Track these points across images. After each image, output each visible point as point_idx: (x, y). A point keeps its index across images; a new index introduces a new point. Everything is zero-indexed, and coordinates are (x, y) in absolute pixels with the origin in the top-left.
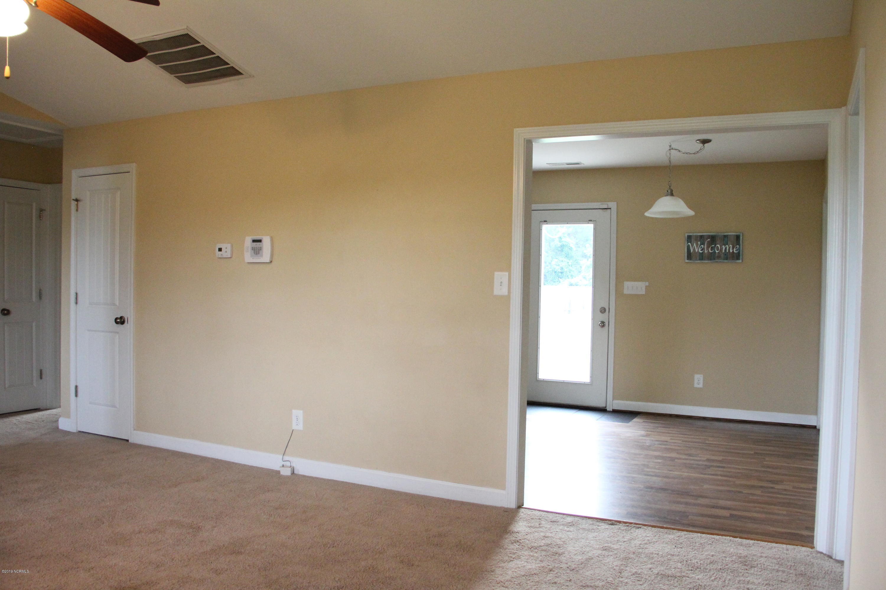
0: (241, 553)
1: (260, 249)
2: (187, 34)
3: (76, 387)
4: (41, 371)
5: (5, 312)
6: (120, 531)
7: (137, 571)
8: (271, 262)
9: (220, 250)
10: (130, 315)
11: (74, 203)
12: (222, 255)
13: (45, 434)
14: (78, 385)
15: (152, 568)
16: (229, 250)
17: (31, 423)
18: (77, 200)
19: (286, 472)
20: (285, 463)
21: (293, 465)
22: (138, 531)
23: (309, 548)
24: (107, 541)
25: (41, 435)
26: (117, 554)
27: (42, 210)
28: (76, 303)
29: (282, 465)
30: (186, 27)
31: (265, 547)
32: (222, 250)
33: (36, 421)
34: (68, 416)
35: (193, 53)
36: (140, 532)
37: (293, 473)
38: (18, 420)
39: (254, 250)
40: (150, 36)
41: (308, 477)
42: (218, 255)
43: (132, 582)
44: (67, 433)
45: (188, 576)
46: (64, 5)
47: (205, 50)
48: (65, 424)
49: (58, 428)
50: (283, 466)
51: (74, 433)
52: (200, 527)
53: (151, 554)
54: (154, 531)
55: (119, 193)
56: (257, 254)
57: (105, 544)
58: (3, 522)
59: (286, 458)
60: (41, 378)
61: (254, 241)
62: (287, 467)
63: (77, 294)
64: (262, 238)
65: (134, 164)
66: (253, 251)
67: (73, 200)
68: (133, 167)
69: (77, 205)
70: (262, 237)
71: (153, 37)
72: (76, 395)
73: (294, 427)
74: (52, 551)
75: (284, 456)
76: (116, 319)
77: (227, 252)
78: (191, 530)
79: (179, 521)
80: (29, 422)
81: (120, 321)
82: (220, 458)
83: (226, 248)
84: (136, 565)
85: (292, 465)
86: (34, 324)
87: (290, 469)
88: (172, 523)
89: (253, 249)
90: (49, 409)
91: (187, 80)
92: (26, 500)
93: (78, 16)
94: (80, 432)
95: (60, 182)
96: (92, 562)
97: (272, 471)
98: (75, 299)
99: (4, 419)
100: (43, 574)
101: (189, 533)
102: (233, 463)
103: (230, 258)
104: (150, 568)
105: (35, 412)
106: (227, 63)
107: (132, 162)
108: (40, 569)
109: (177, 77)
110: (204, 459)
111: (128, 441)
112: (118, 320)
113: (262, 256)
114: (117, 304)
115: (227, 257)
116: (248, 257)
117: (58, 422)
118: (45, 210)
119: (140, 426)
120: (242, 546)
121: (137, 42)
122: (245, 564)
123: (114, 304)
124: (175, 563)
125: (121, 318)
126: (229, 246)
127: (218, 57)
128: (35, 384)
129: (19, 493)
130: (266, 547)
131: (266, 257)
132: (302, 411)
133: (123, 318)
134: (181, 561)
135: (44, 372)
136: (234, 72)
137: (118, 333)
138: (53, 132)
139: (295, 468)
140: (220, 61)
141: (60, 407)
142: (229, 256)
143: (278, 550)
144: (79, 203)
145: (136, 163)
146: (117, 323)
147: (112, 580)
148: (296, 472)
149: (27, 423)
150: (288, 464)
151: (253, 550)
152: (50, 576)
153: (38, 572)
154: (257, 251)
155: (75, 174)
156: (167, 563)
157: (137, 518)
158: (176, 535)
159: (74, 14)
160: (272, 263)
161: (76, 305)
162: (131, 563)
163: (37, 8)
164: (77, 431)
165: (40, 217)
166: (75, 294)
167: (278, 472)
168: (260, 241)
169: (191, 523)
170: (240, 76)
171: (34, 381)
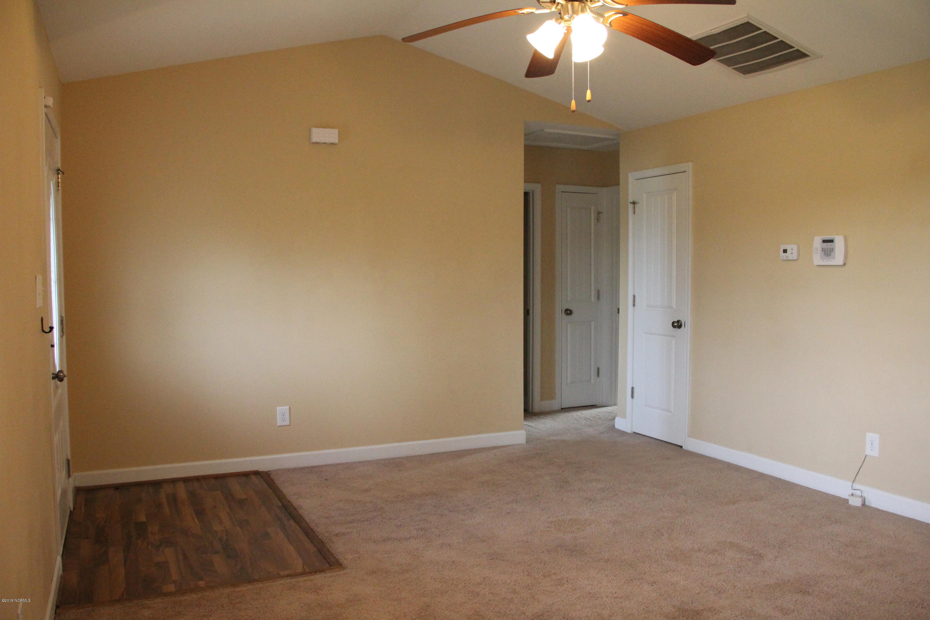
0: (809, 594)
1: (832, 250)
2: (748, 22)
3: (633, 388)
4: (598, 369)
5: (568, 312)
6: (679, 546)
7: (698, 593)
8: (845, 264)
9: (785, 251)
10: (687, 318)
11: (631, 206)
12: (787, 256)
13: (603, 433)
14: (634, 386)
15: (714, 594)
16: (795, 252)
17: (590, 419)
18: (634, 203)
19: (856, 502)
20: (854, 492)
21: (865, 495)
22: (697, 549)
23: (891, 603)
24: (668, 555)
25: (600, 433)
26: (678, 571)
27: (599, 213)
28: (634, 305)
29: (850, 494)
30: (746, 15)
31: (836, 591)
32: (788, 251)
33: (594, 417)
34: (624, 416)
35: (752, 42)
36: (699, 550)
37: (864, 504)
38: (578, 415)
39: (825, 251)
40: (708, 31)
41: (882, 511)
42: (783, 257)
43: (694, 605)
44: (623, 433)
45: (752, 610)
46: (635, 20)
47: (767, 36)
48: (620, 424)
49: (614, 427)
50: (853, 495)
51: (629, 434)
52: (762, 555)
53: (711, 577)
54: (714, 551)
55: (675, 192)
56: (827, 256)
57: (666, 558)
58: (573, 519)
59: (856, 486)
60: (598, 376)
61: (824, 241)
62: (858, 496)
63: (634, 296)
64: (834, 238)
65: (690, 163)
66: (823, 253)
67: (631, 203)
68: (689, 167)
69: (634, 208)
70: (833, 236)
71: (711, 31)
72: (632, 397)
73: (868, 452)
74: (617, 556)
75: (854, 484)
76: (673, 323)
77: (792, 254)
78: (752, 557)
79: (739, 545)
80: (588, 419)
81: (677, 325)
82: (778, 476)
83: (792, 249)
84: (698, 587)
85: (863, 495)
86: (593, 323)
87: (861, 499)
88: (732, 545)
89: (823, 250)
90: (605, 406)
91: (746, 71)
92: (590, 500)
93: (649, 28)
94: (634, 433)
95: (618, 184)
96: (654, 575)
97: (839, 498)
98: (633, 301)
99: (566, 413)
100: (610, 579)
101: (749, 560)
102: (793, 484)
103: (797, 260)
104: (712, 592)
105: (591, 408)
106: (792, 46)
107: (688, 162)
108: (608, 574)
109: (736, 69)
110: (761, 476)
111: (681, 447)
112: (676, 324)
113: (834, 258)
114: (675, 307)
115: (793, 259)
116: (818, 259)
117: (615, 420)
118: (602, 213)
119: (694, 433)
120: (810, 585)
121: (694, 39)
122: (814, 608)
123: (671, 308)
124: (737, 592)
125: (678, 321)
126: (795, 247)
127: (782, 41)
128: (592, 382)
129: (585, 491)
130: (838, 591)
131: (838, 259)
132: (878, 435)
133: (680, 322)
134: (743, 591)
135: (600, 370)
136: (800, 55)
137: (674, 337)
138: (611, 137)
139: (866, 498)
140: (783, 45)
141: (615, 404)
142: (795, 258)
143: (852, 598)
144: (636, 205)
145: (692, 162)
146: (674, 326)
147: (674, 598)
148: (867, 503)
149: (586, 419)
150: (858, 493)
151: (823, 592)
152: (617, 583)
153: (607, 576)
154: (828, 253)
155: (632, 177)
156: (729, 591)
157: (696, 535)
158: (737, 560)
159: (645, 27)
160: (847, 266)
161: (634, 308)
162: (692, 584)
163: (611, 28)
164: (632, 432)
165: (598, 219)
166: (633, 297)
167: (846, 501)
168: (831, 241)
169: (752, 549)
170: (808, 58)
171: (592, 378)
